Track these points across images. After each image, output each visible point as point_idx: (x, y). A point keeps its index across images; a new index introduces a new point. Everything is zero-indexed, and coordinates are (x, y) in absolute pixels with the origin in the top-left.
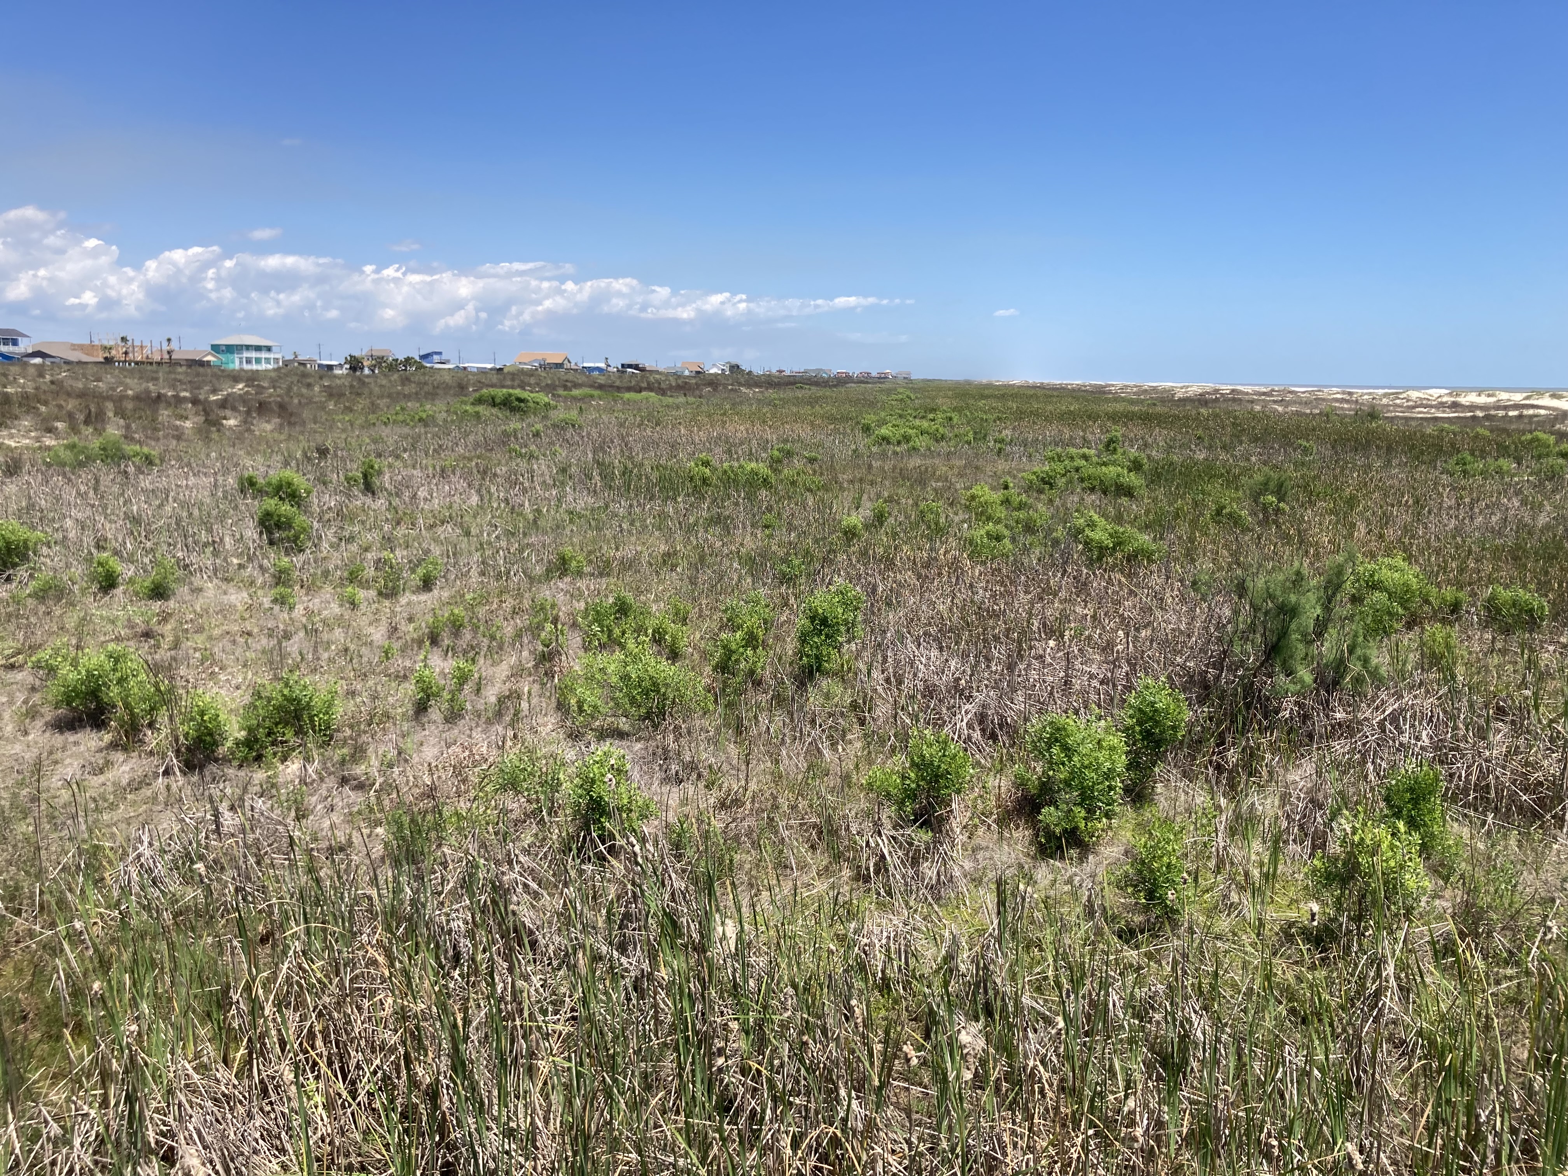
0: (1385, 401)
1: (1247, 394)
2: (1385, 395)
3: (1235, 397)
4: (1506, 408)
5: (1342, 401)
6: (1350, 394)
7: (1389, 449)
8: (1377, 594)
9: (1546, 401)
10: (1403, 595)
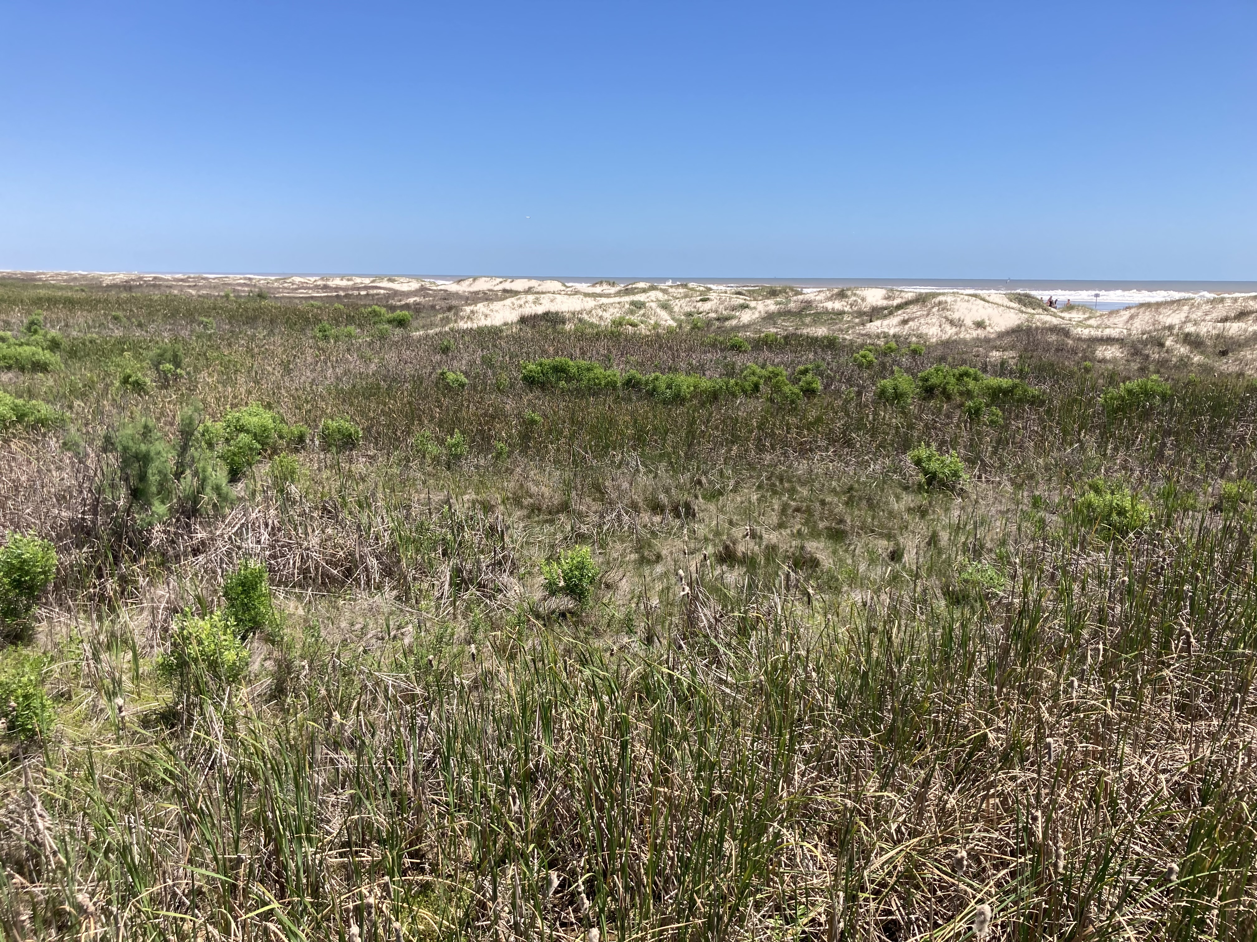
0: (276, 284)
1: (168, 280)
2: (276, 280)
3: (156, 285)
4: (359, 289)
5: (245, 285)
6: (250, 279)
7: (272, 321)
8: (242, 435)
9: (385, 284)
10: (261, 436)
